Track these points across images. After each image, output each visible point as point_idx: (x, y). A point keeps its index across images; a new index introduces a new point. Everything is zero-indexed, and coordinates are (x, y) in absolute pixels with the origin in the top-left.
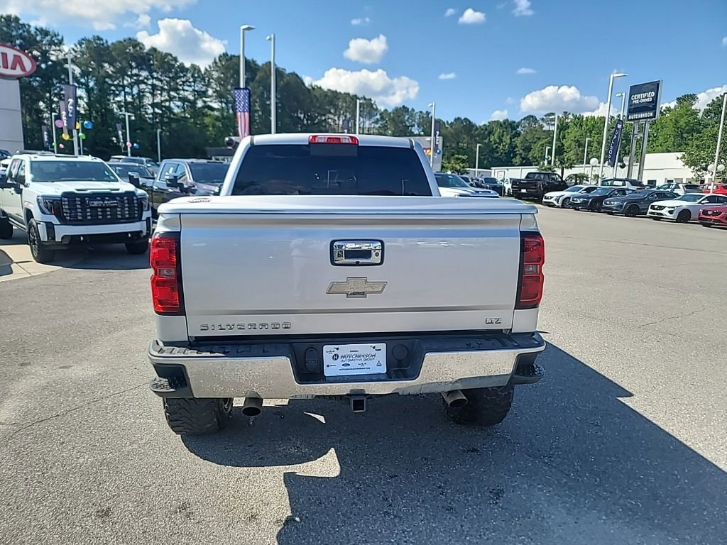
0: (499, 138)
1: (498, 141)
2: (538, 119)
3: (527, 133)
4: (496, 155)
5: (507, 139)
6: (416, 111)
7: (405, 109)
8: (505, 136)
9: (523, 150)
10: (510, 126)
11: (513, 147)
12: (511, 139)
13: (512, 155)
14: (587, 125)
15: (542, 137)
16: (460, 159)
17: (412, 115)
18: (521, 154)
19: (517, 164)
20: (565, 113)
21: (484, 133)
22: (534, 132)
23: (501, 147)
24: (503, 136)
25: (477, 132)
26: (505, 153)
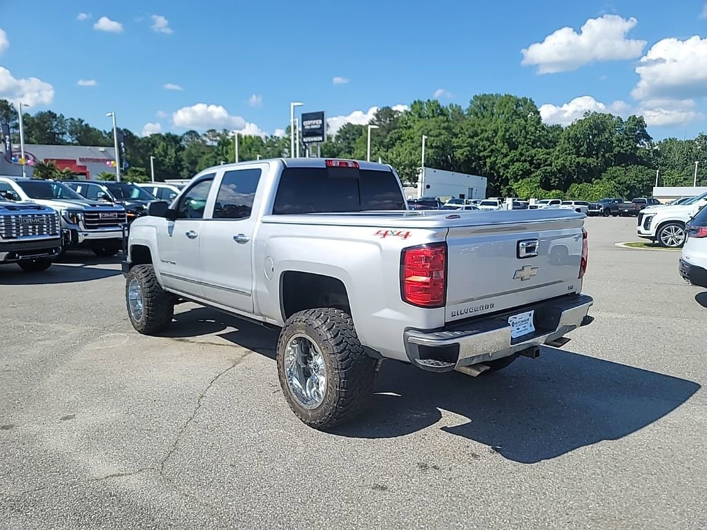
0: (164, 151)
1: (163, 153)
2: (200, 134)
3: (191, 147)
4: (163, 168)
5: (172, 152)
6: (66, 118)
7: (52, 115)
8: (169, 149)
9: (190, 163)
10: (172, 140)
11: (179, 161)
12: (176, 153)
13: (179, 168)
14: (246, 143)
15: (206, 152)
16: (137, 171)
17: (61, 122)
18: (187, 168)
19: (186, 177)
20: (225, 130)
21: (148, 145)
22: (198, 147)
23: (167, 160)
24: (167, 149)
25: (140, 144)
26: (172, 166)
